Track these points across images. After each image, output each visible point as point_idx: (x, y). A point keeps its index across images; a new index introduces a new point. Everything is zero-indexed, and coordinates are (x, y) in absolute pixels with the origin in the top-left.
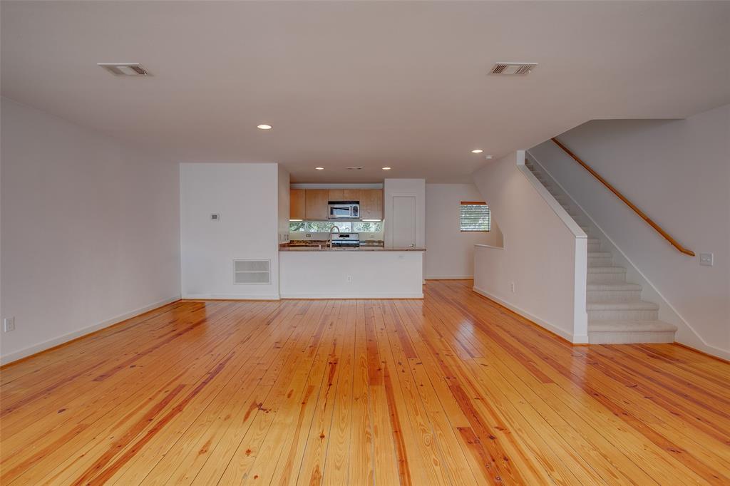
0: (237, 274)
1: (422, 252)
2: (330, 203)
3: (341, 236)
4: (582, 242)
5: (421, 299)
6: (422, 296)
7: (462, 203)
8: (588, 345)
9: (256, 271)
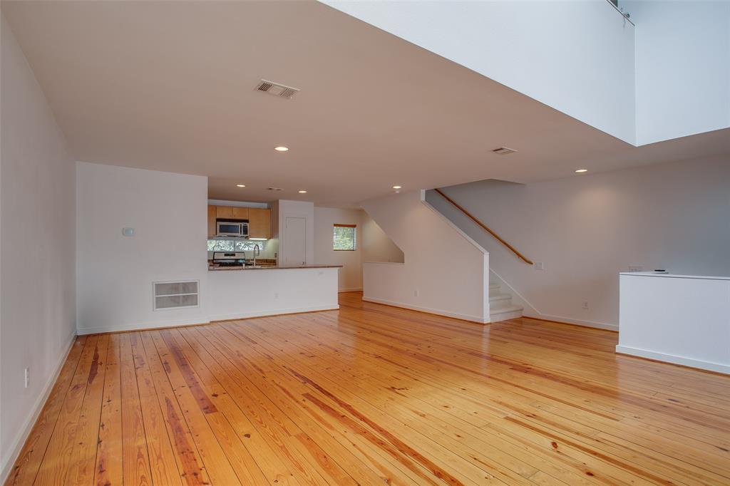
0: (157, 298)
1: (338, 268)
2: (218, 220)
3: (226, 255)
4: (486, 257)
5: (338, 309)
6: (338, 307)
7: (335, 225)
8: (490, 324)
9: (181, 294)
